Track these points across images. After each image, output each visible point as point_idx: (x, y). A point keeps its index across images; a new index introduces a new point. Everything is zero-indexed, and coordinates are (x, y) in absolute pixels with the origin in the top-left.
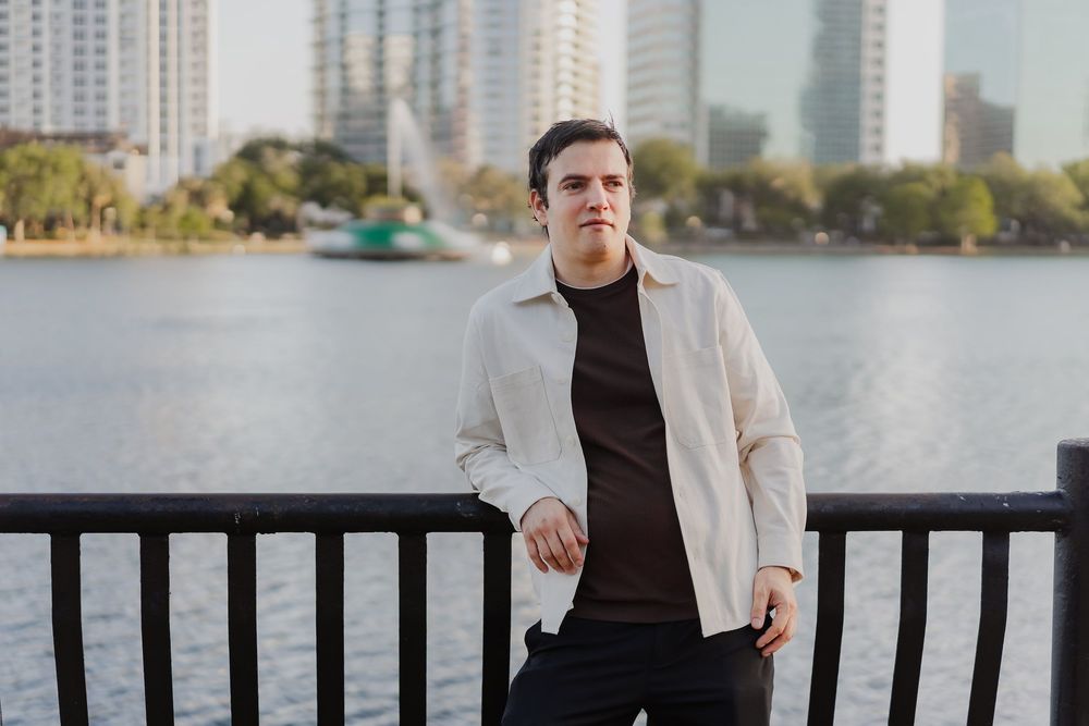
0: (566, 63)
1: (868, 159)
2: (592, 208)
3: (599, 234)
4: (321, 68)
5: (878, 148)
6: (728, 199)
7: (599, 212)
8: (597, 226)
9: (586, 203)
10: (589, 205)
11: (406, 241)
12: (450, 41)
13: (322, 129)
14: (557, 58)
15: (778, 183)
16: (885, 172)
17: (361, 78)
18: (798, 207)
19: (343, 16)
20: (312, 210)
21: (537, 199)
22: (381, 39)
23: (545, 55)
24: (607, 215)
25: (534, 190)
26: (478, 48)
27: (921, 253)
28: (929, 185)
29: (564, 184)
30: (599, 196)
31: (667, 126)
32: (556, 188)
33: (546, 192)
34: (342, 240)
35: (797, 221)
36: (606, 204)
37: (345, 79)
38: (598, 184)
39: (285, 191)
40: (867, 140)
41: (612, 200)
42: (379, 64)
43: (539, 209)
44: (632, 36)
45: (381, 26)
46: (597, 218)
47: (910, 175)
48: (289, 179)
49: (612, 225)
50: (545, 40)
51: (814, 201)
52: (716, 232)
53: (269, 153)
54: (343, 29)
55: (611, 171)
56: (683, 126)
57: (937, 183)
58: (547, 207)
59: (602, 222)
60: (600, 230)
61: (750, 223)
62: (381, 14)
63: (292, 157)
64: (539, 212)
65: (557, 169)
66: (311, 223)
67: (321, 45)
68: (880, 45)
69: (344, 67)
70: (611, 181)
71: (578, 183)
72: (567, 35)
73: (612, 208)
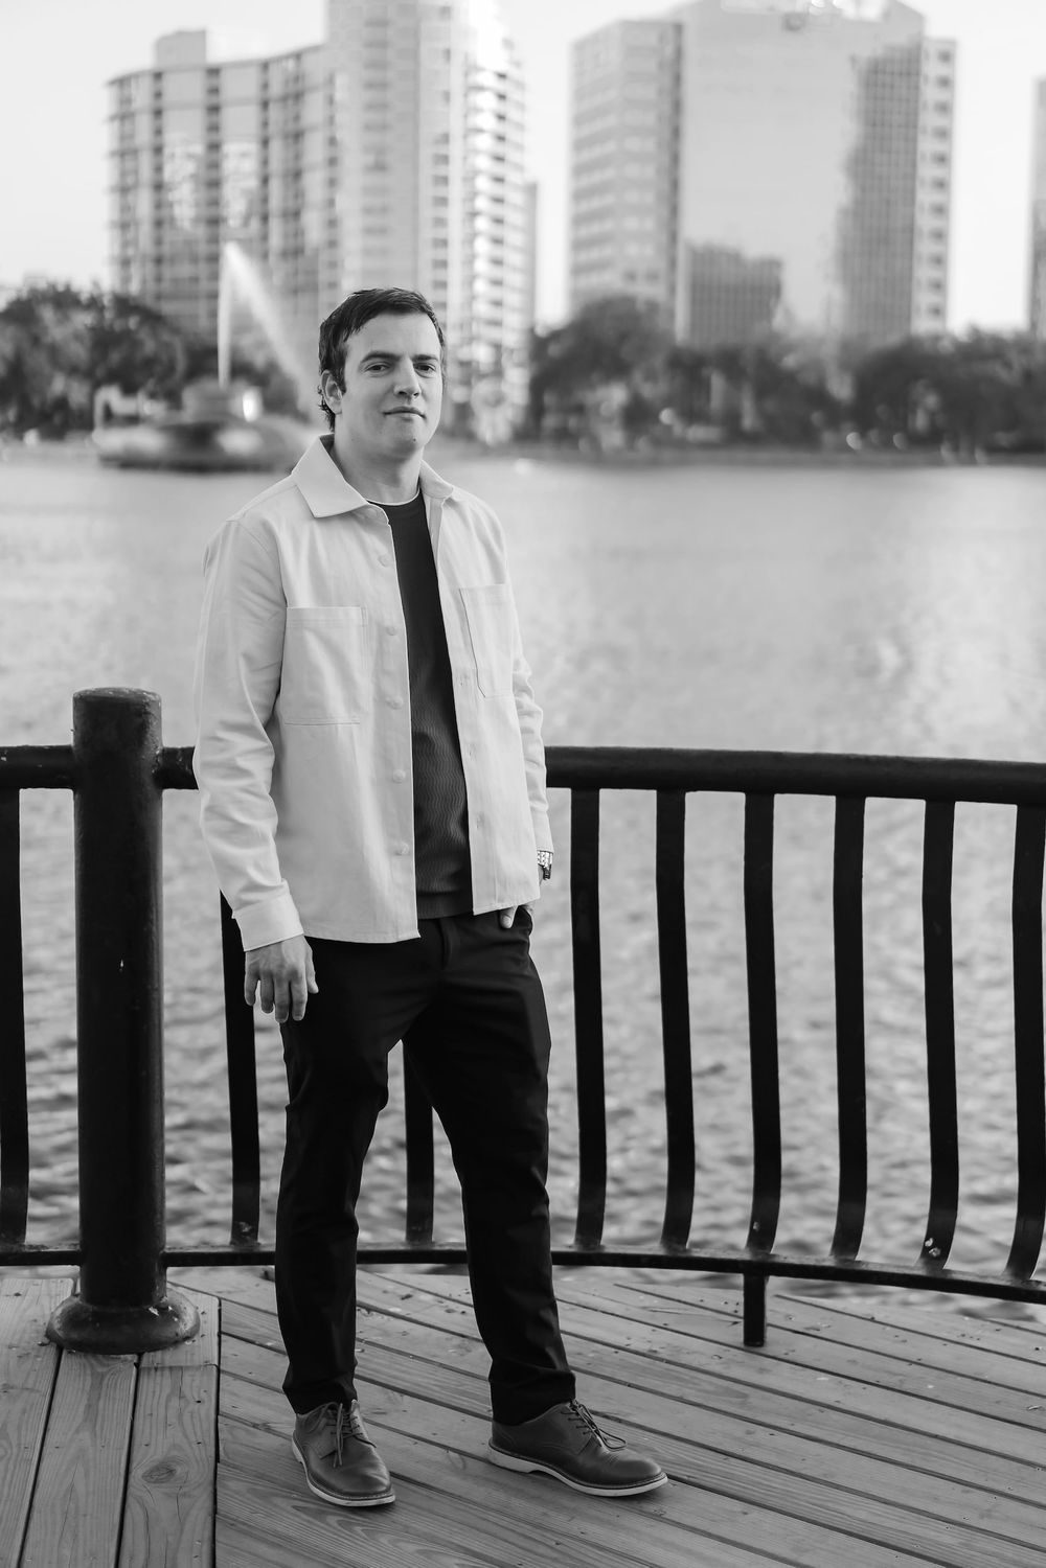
0: (483, 184)
1: (923, 325)
2: (401, 393)
3: (407, 424)
4: (124, 190)
5: (938, 312)
6: (717, 382)
7: (409, 398)
8: (406, 415)
9: (393, 387)
10: (397, 389)
11: (236, 442)
12: (315, 150)
13: (126, 280)
14: (470, 177)
15: (790, 361)
16: (946, 346)
17: (185, 205)
18: (818, 396)
19: (158, 113)
20: (111, 396)
21: (330, 382)
22: (214, 147)
23: (455, 171)
24: (417, 403)
25: (326, 372)
26: (353, 161)
27: (992, 463)
28: (1008, 365)
29: (367, 364)
30: (409, 380)
31: (631, 276)
32: (356, 368)
33: (343, 373)
34: (147, 441)
35: (816, 417)
36: (418, 389)
37: (158, 205)
38: (409, 365)
39: (73, 371)
40: (923, 298)
41: (425, 386)
42: (212, 182)
43: (331, 395)
44: (579, 145)
45: (214, 128)
46: (406, 405)
47: (983, 349)
48: (79, 352)
49: (423, 416)
50: (455, 150)
51: (841, 388)
52: (698, 433)
53: (48, 314)
54: (158, 132)
55: (424, 351)
56: (652, 277)
57: (1018, 362)
58: (344, 391)
59: (412, 411)
60: (409, 420)
61: (749, 421)
62: (214, 109)
63: (83, 320)
64: (332, 399)
65: (357, 346)
66: (109, 416)
67: (125, 153)
68: (942, 159)
69: (159, 187)
70: (422, 364)
71: (384, 362)
72: (484, 142)
73: (423, 395)
